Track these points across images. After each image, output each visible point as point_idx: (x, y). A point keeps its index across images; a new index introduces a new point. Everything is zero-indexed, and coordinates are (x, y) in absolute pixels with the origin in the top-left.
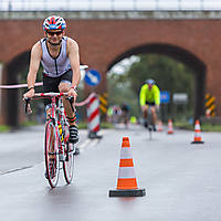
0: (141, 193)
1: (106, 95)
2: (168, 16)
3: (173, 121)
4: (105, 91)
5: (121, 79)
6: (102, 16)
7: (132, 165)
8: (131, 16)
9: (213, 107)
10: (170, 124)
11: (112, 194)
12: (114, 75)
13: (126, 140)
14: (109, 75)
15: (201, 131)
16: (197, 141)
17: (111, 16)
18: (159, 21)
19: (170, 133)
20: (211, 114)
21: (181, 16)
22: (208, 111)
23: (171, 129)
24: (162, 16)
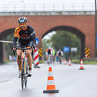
0: (57, 92)
1: (41, 49)
2: (68, 14)
3: (71, 60)
4: (41, 47)
5: (48, 41)
6: (39, 14)
7: (53, 79)
8: (52, 14)
9: (88, 53)
10: (70, 61)
11: (45, 92)
12: (45, 40)
13: (50, 68)
14: (43, 40)
15: (84, 64)
16: (82, 69)
17: (43, 14)
18: (64, 16)
19: (70, 65)
20: (88, 56)
21: (74, 14)
22: (86, 55)
23: (70, 63)
24: (66, 14)
